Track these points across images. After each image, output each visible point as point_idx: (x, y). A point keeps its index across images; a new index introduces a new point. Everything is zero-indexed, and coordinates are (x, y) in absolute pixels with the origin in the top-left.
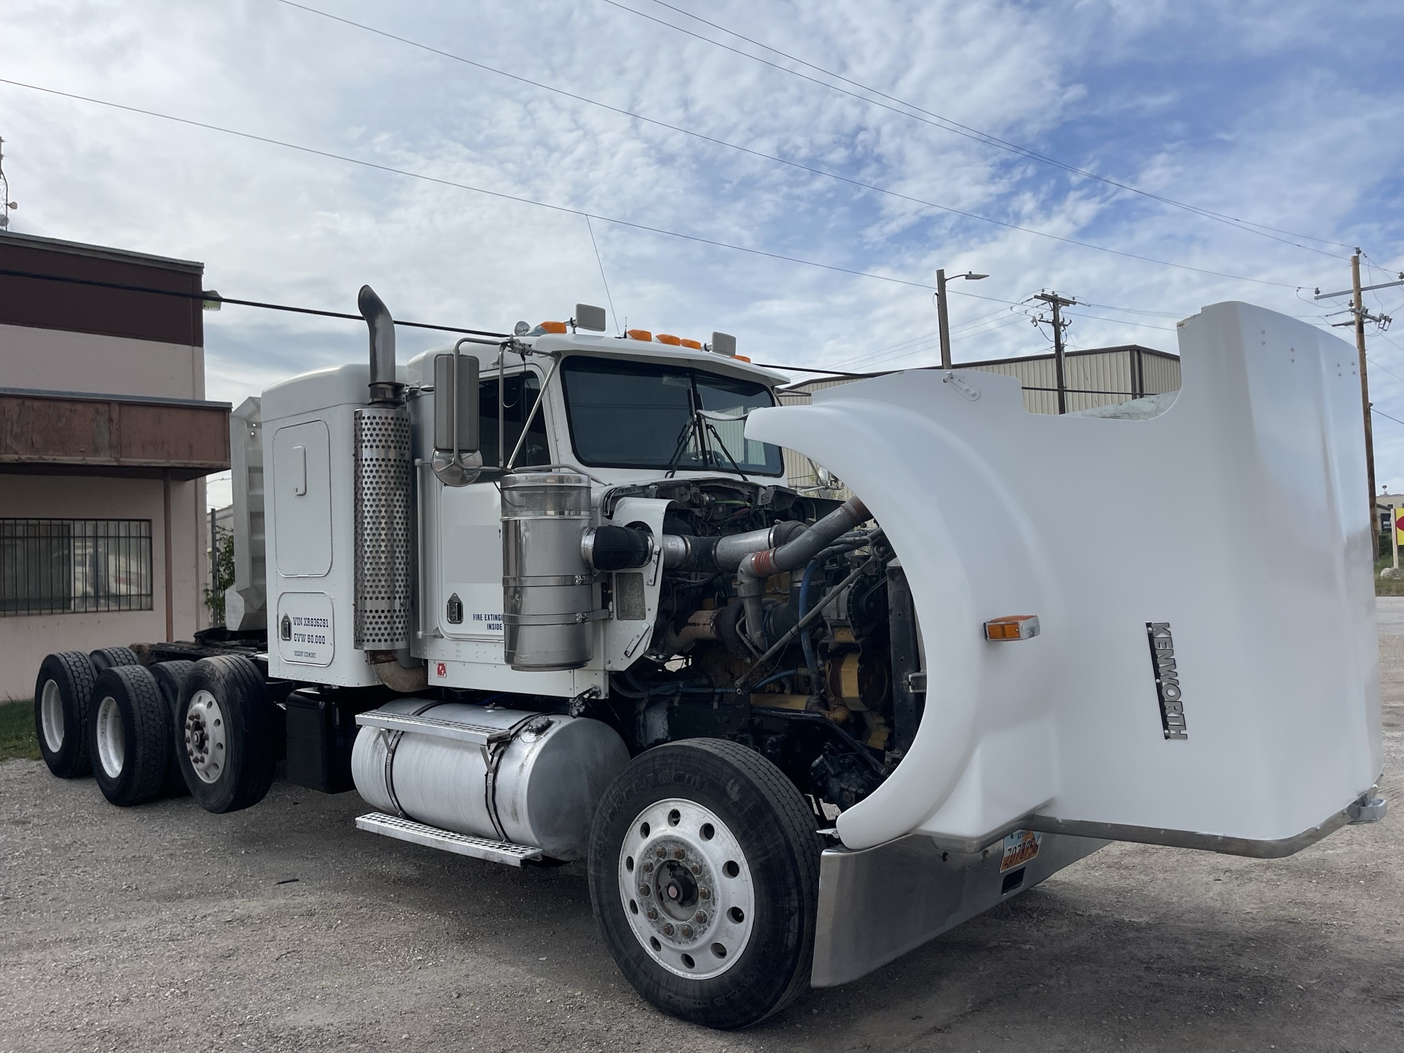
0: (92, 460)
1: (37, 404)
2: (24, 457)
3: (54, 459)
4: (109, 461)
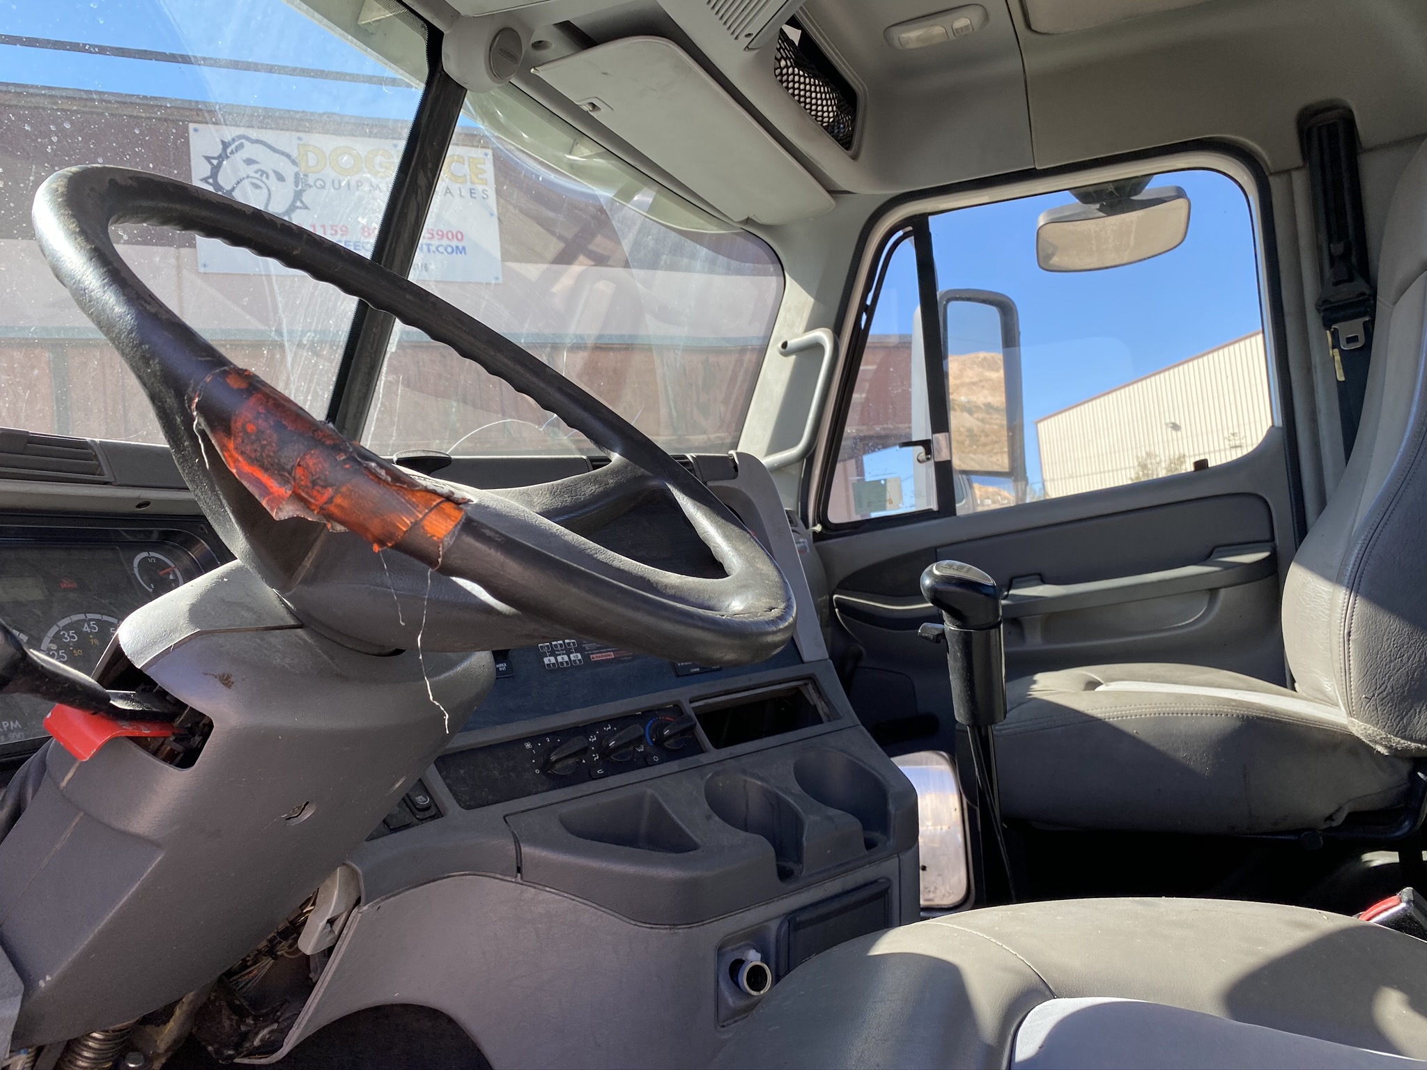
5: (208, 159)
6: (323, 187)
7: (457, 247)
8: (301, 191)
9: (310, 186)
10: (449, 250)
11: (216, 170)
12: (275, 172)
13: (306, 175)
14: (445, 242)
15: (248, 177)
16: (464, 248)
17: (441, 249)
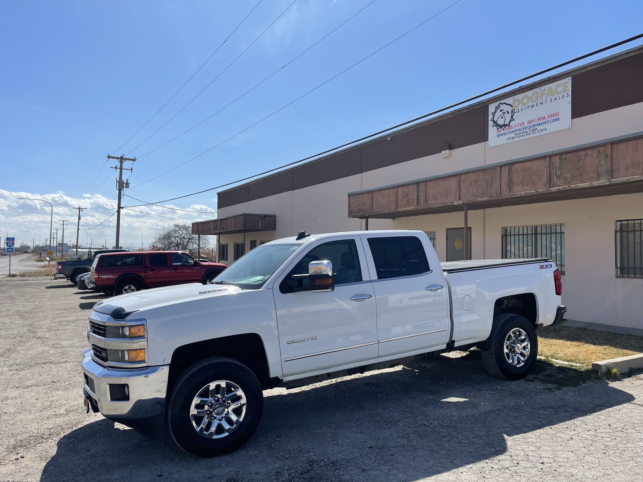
0: (596, 183)
1: (568, 156)
2: (561, 187)
3: (576, 186)
4: (605, 182)
5: (492, 113)
6: (519, 112)
7: (556, 119)
8: (513, 115)
9: (515, 112)
10: (554, 120)
11: (494, 116)
12: (507, 111)
13: (514, 110)
14: (553, 118)
15: (501, 115)
16: (559, 118)
17: (551, 121)
